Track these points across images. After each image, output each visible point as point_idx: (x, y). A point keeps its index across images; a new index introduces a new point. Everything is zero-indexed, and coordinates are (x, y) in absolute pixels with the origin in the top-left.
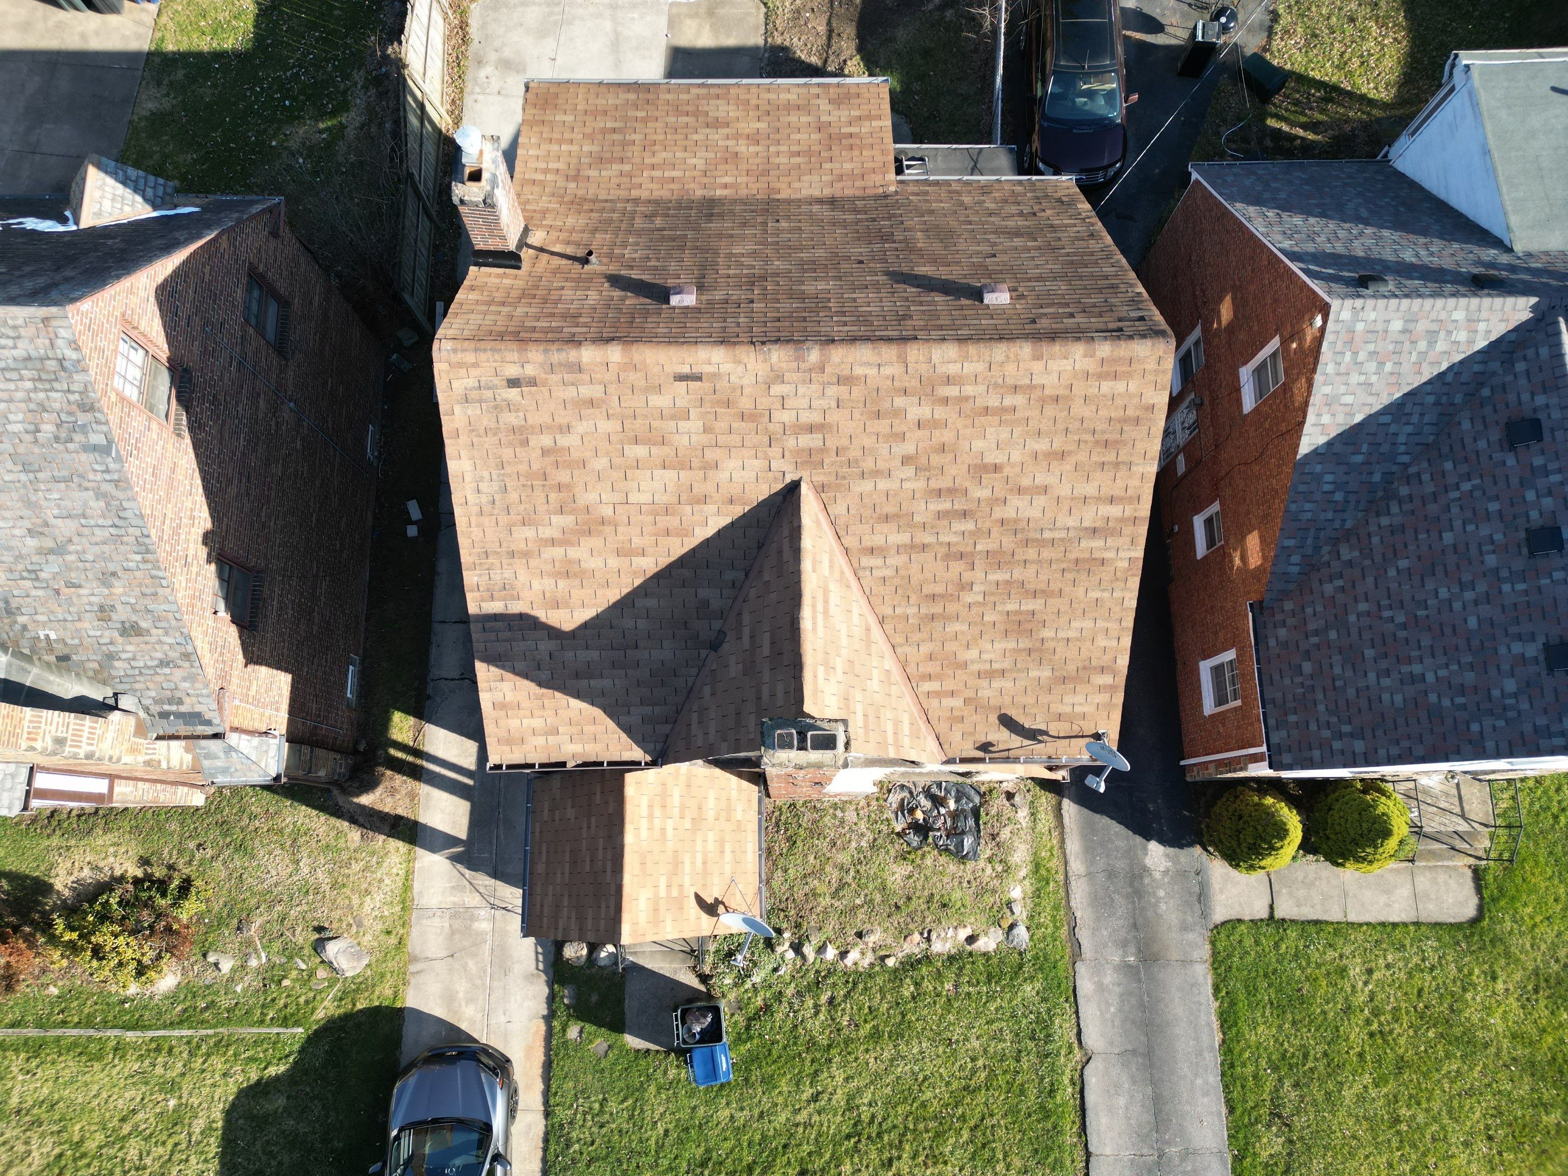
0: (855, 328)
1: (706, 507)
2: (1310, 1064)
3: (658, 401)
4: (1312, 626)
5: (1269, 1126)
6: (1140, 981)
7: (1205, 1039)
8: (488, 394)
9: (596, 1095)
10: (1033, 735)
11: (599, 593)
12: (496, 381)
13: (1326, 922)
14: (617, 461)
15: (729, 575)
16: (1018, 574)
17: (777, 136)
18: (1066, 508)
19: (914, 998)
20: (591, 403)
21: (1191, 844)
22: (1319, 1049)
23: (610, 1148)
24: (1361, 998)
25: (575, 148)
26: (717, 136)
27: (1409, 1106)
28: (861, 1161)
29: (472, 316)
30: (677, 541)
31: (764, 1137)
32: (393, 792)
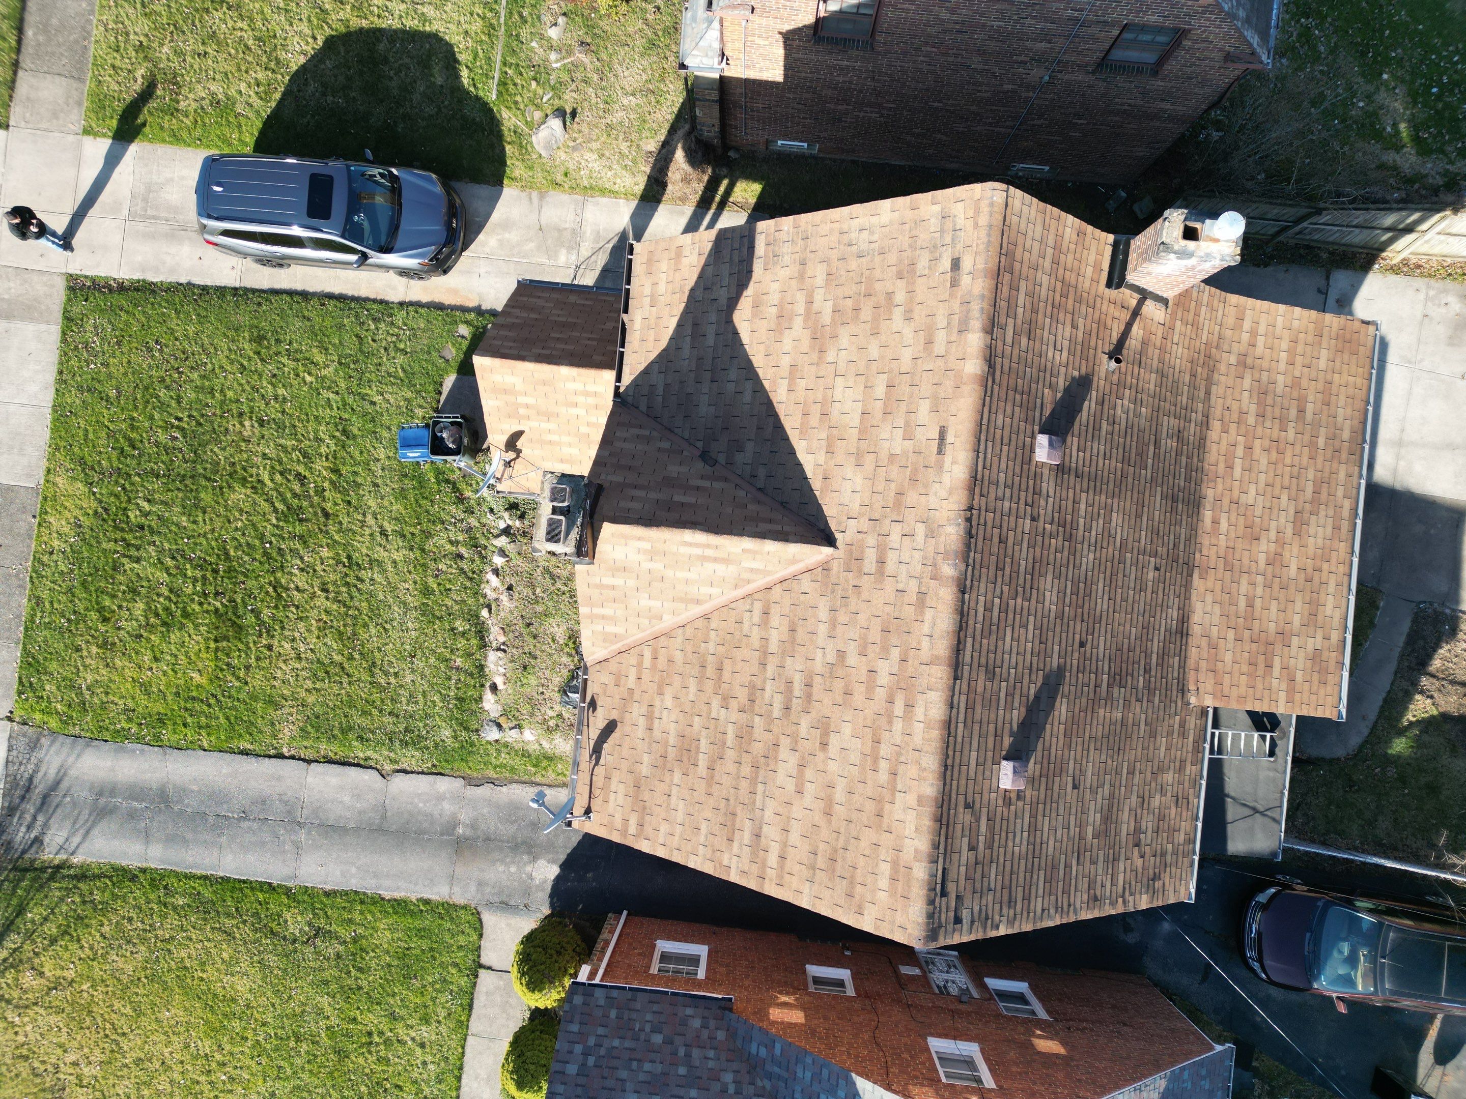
0: (980, 618)
1: (823, 452)
2: (353, 972)
3: (924, 408)
4: (696, 1052)
5: (310, 924)
6: (442, 834)
7: (386, 883)
8: (948, 239)
9: (412, 347)
10: (597, 751)
11: (762, 347)
12: (959, 247)
13: (470, 1016)
14: (874, 367)
15: (762, 472)
16: (730, 754)
17: (1276, 587)
18: (781, 811)
19: (453, 629)
20: (929, 342)
21: (552, 905)
22: (364, 984)
23: (368, 355)
24: (401, 1031)
25: (1282, 366)
26: (1284, 521)
27: (307, 1052)
28: (329, 566)
29: (1039, 228)
30: (797, 425)
31: (358, 485)
32: (686, 180)
